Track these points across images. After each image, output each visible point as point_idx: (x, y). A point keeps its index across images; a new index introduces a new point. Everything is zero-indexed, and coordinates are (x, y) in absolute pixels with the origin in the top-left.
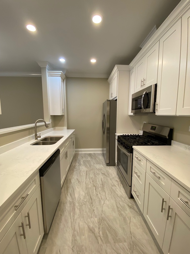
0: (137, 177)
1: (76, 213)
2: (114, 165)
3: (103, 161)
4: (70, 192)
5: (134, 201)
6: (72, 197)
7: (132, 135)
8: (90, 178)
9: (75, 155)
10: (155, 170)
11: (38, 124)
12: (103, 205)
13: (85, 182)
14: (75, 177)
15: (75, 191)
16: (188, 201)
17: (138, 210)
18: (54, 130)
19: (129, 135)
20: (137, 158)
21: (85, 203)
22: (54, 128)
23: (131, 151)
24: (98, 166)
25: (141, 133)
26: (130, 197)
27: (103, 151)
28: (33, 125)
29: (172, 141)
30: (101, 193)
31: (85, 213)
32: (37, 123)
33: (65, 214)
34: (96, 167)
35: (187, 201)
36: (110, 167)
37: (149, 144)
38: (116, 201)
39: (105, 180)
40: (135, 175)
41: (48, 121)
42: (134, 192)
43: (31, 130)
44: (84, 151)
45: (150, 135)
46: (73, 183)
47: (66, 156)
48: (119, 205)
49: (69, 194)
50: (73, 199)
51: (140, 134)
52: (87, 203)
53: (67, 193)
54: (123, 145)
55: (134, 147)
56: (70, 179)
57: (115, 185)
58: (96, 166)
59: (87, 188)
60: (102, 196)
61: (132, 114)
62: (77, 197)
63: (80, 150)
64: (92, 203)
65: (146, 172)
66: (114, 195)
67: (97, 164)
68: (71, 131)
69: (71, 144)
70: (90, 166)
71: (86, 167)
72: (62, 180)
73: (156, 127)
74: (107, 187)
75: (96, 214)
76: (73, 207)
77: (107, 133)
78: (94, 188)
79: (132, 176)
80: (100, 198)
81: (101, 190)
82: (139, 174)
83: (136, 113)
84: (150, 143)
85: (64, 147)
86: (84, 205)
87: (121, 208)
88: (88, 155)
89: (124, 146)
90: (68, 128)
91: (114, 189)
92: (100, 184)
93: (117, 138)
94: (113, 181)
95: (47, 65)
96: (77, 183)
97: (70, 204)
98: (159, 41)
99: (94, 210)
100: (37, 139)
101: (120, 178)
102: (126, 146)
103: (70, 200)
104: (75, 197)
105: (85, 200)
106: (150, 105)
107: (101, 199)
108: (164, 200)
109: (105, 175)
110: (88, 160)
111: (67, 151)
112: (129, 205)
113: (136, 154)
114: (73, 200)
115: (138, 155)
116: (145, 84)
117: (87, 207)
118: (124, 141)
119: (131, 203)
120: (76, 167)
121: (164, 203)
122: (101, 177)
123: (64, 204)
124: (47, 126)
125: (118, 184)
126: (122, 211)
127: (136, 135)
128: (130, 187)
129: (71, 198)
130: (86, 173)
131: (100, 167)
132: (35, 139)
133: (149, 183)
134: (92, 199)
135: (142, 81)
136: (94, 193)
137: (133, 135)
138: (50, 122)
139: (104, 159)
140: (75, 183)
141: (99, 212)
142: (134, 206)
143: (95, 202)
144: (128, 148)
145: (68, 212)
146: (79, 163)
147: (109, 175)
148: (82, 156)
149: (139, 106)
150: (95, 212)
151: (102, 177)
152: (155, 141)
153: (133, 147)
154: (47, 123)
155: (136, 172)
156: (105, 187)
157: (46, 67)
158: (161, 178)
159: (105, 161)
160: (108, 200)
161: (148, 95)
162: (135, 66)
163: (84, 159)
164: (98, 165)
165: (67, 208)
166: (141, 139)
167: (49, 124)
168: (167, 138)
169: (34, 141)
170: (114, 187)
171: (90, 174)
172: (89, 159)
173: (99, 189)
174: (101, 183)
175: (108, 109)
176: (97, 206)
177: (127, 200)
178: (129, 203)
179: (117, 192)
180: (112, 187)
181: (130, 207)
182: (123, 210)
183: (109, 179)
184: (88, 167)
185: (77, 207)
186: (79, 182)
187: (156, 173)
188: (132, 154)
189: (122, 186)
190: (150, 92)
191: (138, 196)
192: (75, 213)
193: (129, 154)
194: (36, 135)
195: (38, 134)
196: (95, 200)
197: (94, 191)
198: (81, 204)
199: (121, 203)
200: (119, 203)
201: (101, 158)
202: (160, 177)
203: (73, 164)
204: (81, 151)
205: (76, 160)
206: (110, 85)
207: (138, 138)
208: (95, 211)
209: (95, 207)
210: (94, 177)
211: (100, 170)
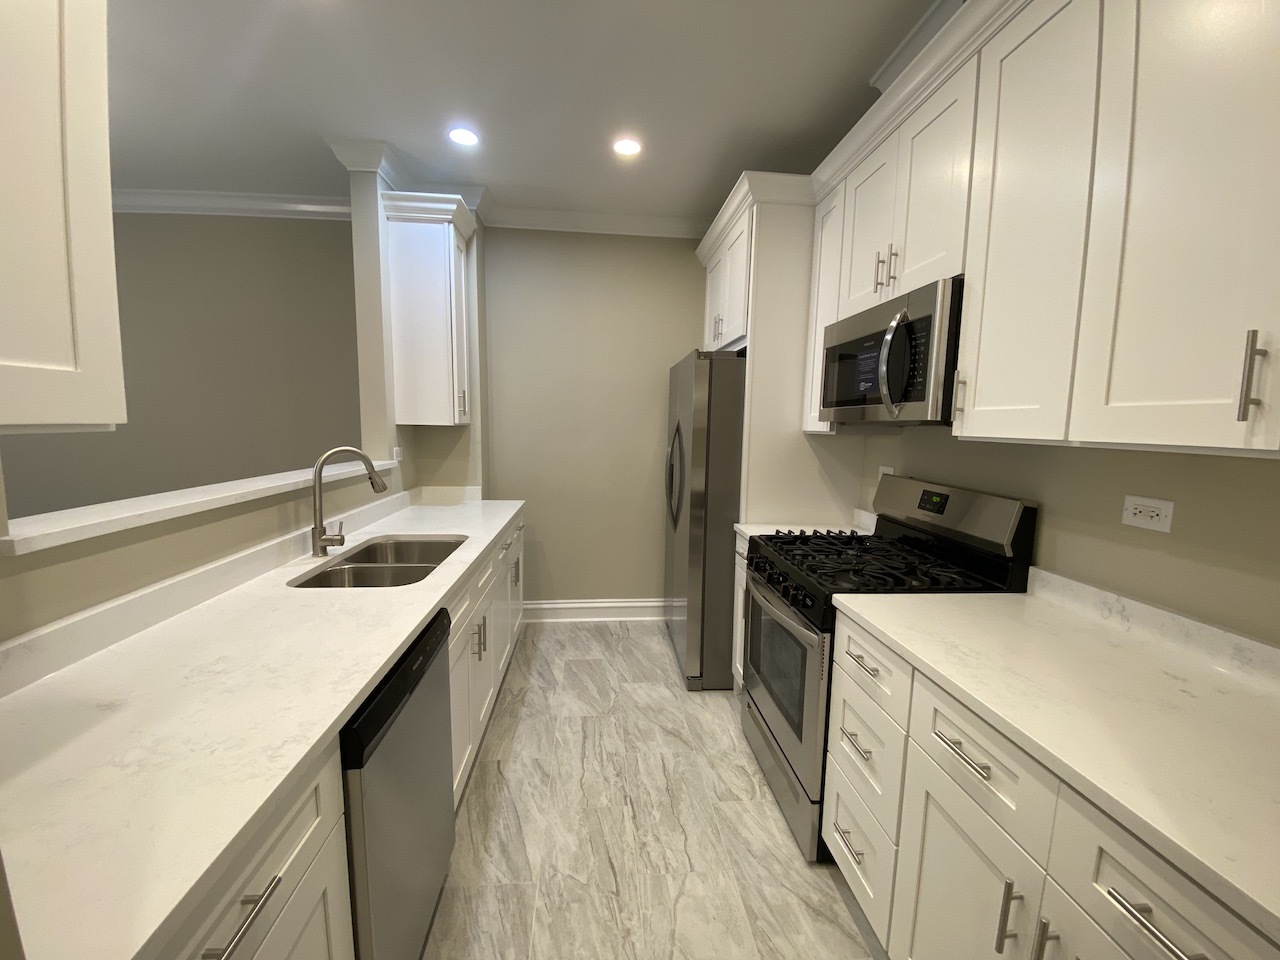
0: (854, 756)
1: (534, 952)
2: (724, 685)
3: (669, 667)
4: (498, 833)
5: (834, 880)
6: (508, 859)
7: (822, 537)
8: (605, 757)
9: (525, 633)
10: (959, 725)
11: (331, 472)
12: (677, 901)
13: (576, 778)
14: (524, 754)
15: (525, 828)
16: (1151, 905)
17: (855, 928)
18: (415, 501)
19: (809, 532)
20: (858, 659)
21: (580, 892)
22: (412, 491)
23: (825, 620)
24: (642, 693)
25: (866, 524)
26: (815, 859)
27: (666, 610)
28: (302, 477)
29: (1031, 567)
30: (663, 838)
31: (582, 951)
32: (325, 467)
33: (477, 955)
34: (636, 698)
35: (1144, 900)
36: (706, 695)
37: (914, 583)
38: (743, 881)
39: (681, 768)
40: (846, 745)
41: (386, 458)
42: (837, 836)
43: (291, 505)
44: (568, 612)
45: (912, 534)
46: (512, 784)
47: (482, 644)
48: (756, 903)
49: (494, 845)
50: (514, 872)
51: (859, 527)
52: (593, 891)
53: (484, 839)
54: (781, 588)
55: (839, 599)
56: (499, 762)
57: (736, 792)
58: (635, 689)
59: (588, 812)
60: (669, 853)
61: (824, 427)
62: (540, 859)
63: (546, 605)
64: (617, 893)
65: (907, 736)
66: (732, 845)
67: (636, 679)
68: (505, 511)
69: (506, 577)
70: (603, 692)
71: (579, 696)
72: (459, 767)
73: (945, 498)
74: (692, 806)
75: (638, 952)
76: (517, 915)
77: (694, 519)
78: (627, 811)
79: (825, 751)
80: (661, 864)
81: (660, 820)
82: (865, 742)
83: (843, 424)
84: (921, 581)
85: (468, 596)
86: (575, 906)
87: (772, 920)
88: (589, 631)
89: (785, 594)
90: (489, 494)
91: (730, 813)
92: (658, 789)
93: (742, 547)
94: (721, 771)
95: (383, 163)
96: (537, 781)
97: (504, 903)
98: (976, 56)
99: (628, 932)
100: (325, 552)
101: (757, 757)
102: (795, 596)
103: (501, 875)
104: (528, 863)
105: (583, 879)
106: (924, 384)
107: (663, 872)
108: (1016, 890)
109: (681, 739)
110: (588, 658)
111: (484, 618)
112: (809, 898)
113: (853, 636)
114: (517, 878)
115: (859, 641)
116: (894, 278)
117: (589, 913)
118: (782, 563)
119: (821, 891)
120: (530, 696)
121: (1014, 904)
122: (659, 748)
123: (468, 900)
124: (377, 483)
125: (749, 788)
126: (776, 933)
127: (840, 537)
128: (817, 806)
129: (504, 868)
130: (580, 728)
131: (654, 695)
132: (315, 554)
133: (924, 795)
134: (617, 870)
135: (883, 262)
136: (629, 838)
137: (825, 533)
138: (395, 461)
139: (671, 655)
140: (526, 787)
141: (654, 942)
142: (836, 907)
143: (632, 887)
144: (805, 605)
145: (493, 946)
146: (543, 678)
147: (700, 738)
148: (561, 637)
149: (863, 386)
150: (637, 945)
151: (668, 752)
152: (941, 566)
153: (834, 602)
154: (378, 465)
155: (850, 729)
156: (683, 807)
157: (375, 173)
158: (995, 770)
159: (681, 668)
160: (703, 877)
161: (913, 334)
162: (843, 183)
163: (571, 654)
164: (643, 685)
165: (483, 920)
166: (868, 557)
167: (388, 472)
168: (1009, 553)
169: (309, 564)
170: (731, 803)
171: (601, 736)
172: (597, 652)
173: (650, 814)
174: (661, 782)
175: (699, 395)
176: (646, 908)
177: (798, 873)
178: (811, 889)
179: (745, 833)
180: (722, 805)
181: (814, 910)
182: (779, 929)
183: (701, 761)
184: (593, 697)
185: (539, 919)
186: (546, 775)
187: (966, 745)
188: (827, 636)
189: (769, 797)
190: (928, 321)
191: (858, 857)
192: (528, 950)
193: (810, 636)
194: (318, 531)
195: (331, 523)
196: (631, 874)
197: (629, 825)
198: (557, 899)
199: (767, 890)
200: (761, 894)
201: (658, 646)
202: (988, 768)
203: (516, 683)
204: (556, 612)
205: (528, 662)
206: (709, 277)
207: (850, 552)
208: (633, 938)
209: (636, 917)
210: (622, 751)
211: (652, 711)
